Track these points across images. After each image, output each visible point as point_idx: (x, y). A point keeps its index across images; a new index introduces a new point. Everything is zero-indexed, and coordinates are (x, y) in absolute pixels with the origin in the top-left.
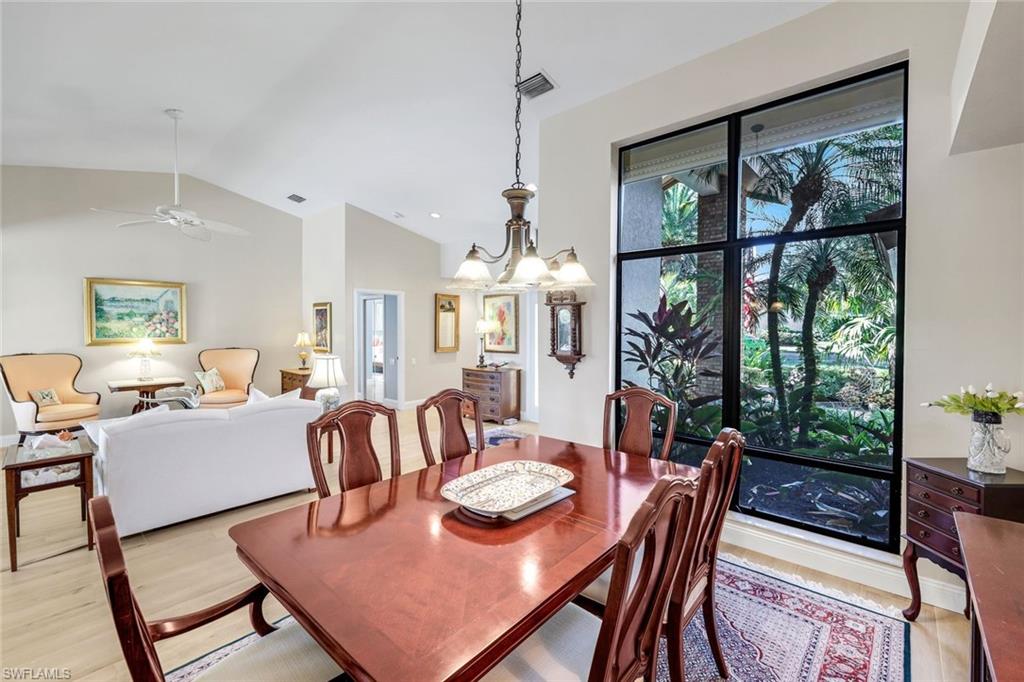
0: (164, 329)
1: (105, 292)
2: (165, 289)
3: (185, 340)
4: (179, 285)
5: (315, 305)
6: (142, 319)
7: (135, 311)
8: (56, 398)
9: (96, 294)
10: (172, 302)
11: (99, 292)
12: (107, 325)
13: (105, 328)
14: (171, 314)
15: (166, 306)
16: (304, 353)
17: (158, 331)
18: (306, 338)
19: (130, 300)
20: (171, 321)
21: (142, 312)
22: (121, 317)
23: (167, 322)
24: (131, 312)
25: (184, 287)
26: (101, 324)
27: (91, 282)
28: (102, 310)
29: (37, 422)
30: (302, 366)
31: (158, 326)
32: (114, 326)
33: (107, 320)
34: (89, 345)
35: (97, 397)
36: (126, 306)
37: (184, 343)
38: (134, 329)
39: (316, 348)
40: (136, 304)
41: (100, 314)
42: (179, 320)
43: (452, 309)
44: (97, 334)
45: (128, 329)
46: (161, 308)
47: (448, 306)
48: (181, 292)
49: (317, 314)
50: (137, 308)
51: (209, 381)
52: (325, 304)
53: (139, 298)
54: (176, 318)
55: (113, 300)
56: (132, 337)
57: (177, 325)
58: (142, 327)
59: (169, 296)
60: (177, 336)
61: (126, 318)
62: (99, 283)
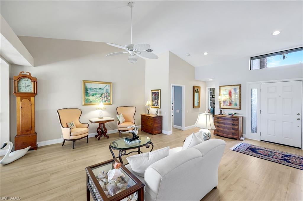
0: (106, 99)
1: (89, 86)
2: (106, 85)
3: (112, 103)
4: (110, 83)
5: (152, 90)
6: (99, 96)
7: (97, 93)
8: (75, 126)
9: (86, 87)
10: (108, 89)
11: (87, 86)
12: (89, 98)
13: (88, 99)
14: (108, 94)
15: (106, 91)
16: (148, 108)
17: (104, 100)
18: (149, 103)
19: (96, 89)
20: (108, 96)
21: (99, 93)
22: (93, 95)
23: (107, 96)
24: (96, 93)
25: (112, 84)
26: (87, 98)
27: (85, 82)
28: (87, 92)
29: (70, 136)
30: (148, 113)
31: (104, 98)
32: (91, 98)
33: (89, 96)
34: (84, 105)
35: (87, 125)
36: (95, 91)
37: (111, 104)
38: (97, 99)
39: (152, 106)
40: (97, 90)
41: (87, 94)
42: (110, 96)
43: (198, 92)
44: (86, 101)
45: (95, 99)
46: (105, 91)
47: (197, 91)
48: (111, 85)
49: (153, 94)
50: (98, 92)
51: (121, 119)
52: (159, 90)
53: (99, 88)
54: (109, 95)
55: (91, 89)
56: (96, 102)
57: (109, 98)
58: (99, 99)
59: (107, 87)
60: (109, 102)
61: (94, 95)
62: (86, 82)
